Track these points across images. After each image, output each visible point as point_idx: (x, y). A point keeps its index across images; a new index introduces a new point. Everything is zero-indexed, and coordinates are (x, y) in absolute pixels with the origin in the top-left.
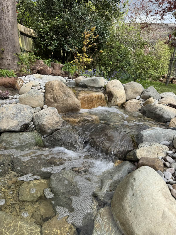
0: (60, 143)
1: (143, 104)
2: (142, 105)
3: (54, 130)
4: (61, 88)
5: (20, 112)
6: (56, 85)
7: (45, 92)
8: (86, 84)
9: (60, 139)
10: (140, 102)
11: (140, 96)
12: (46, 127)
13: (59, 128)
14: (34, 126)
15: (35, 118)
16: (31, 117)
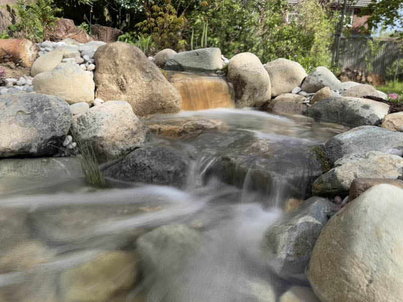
0: (148, 174)
1: (309, 101)
2: (308, 104)
3: (127, 150)
4: (134, 58)
5: (41, 110)
6: (122, 52)
7: (94, 71)
8: (180, 63)
9: (149, 166)
10: (301, 97)
11: (301, 87)
12: (107, 143)
13: (138, 144)
14: (74, 144)
15: (76, 125)
16: (68, 122)
